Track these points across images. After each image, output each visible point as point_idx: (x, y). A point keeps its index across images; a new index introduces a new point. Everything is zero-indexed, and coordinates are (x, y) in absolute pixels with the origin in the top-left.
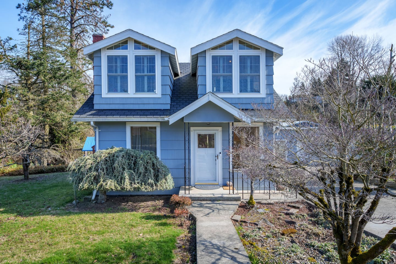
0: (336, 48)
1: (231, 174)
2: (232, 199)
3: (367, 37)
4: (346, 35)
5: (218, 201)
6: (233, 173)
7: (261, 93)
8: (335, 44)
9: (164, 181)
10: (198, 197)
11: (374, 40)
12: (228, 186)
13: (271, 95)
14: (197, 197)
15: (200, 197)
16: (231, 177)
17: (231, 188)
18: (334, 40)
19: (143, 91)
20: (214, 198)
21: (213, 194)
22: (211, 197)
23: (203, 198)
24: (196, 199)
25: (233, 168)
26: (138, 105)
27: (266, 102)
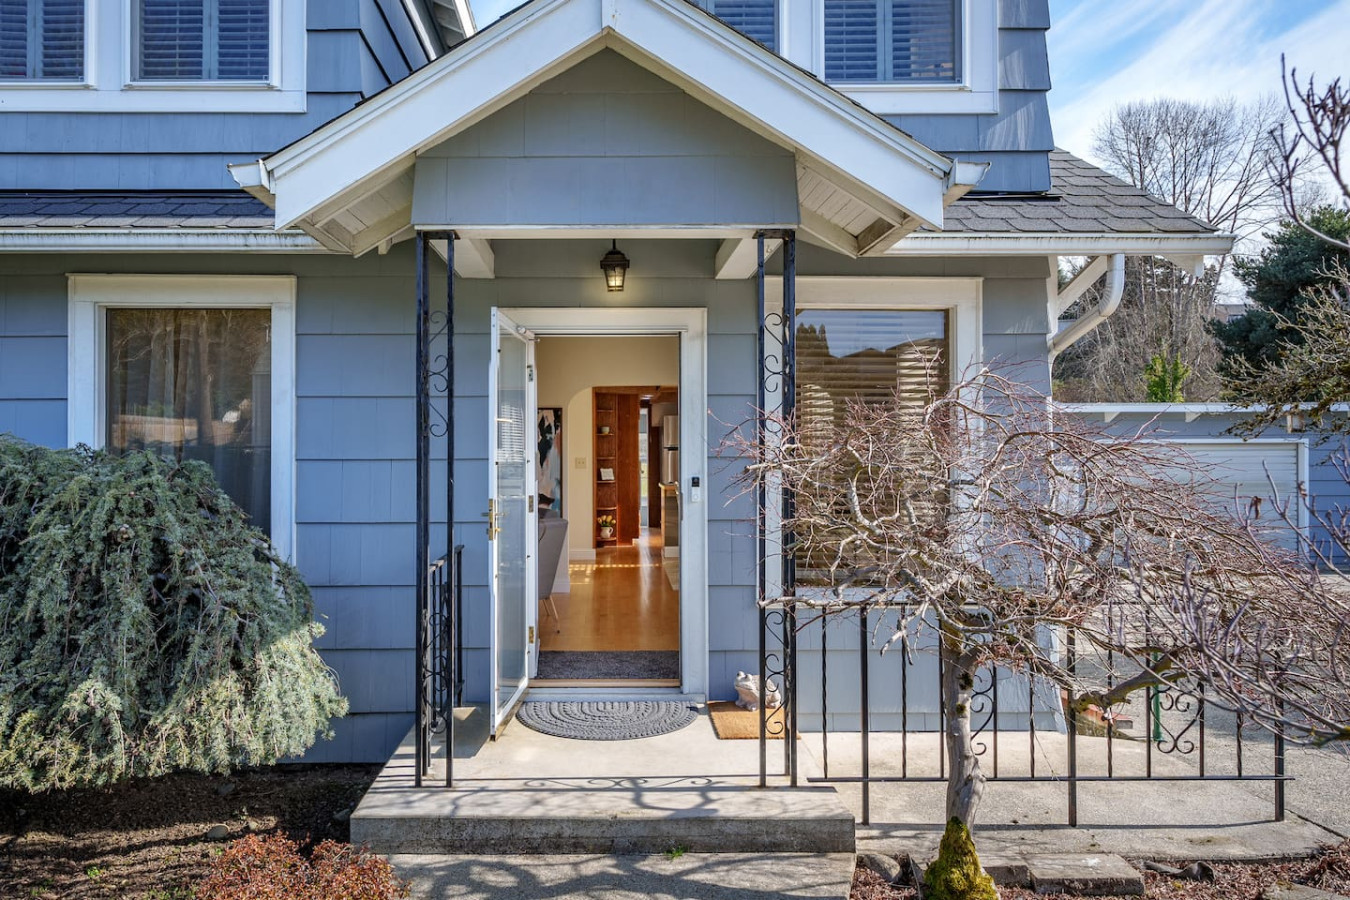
0: (1122, 145)
1: (775, 629)
2: (780, 837)
3: (1236, 105)
4: (1158, 100)
5: (669, 850)
6: (789, 615)
7: (967, 81)
8: (1120, 132)
9: (228, 686)
10: (512, 822)
11: (1262, 118)
12: (745, 708)
13: (1036, 96)
14: (500, 821)
15: (524, 821)
16: (775, 644)
17: (776, 720)
18: (1115, 120)
19: (191, 68)
20: (635, 831)
21: (636, 788)
22: (615, 822)
23: (552, 831)
24: (497, 835)
25: (790, 581)
26: (153, 161)
27: (997, 139)
